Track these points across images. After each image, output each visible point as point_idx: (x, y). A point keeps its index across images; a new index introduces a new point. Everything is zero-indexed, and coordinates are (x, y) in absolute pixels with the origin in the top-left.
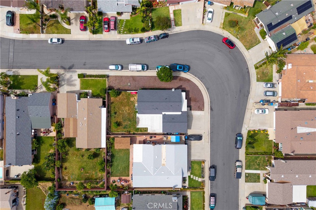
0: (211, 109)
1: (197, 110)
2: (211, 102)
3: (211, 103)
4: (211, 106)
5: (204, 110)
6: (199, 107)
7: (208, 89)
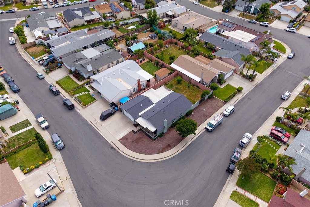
0: (112, 147)
1: (126, 135)
2: (119, 153)
3: (118, 151)
4: (115, 149)
5: (119, 140)
6: (127, 139)
7: (133, 161)
